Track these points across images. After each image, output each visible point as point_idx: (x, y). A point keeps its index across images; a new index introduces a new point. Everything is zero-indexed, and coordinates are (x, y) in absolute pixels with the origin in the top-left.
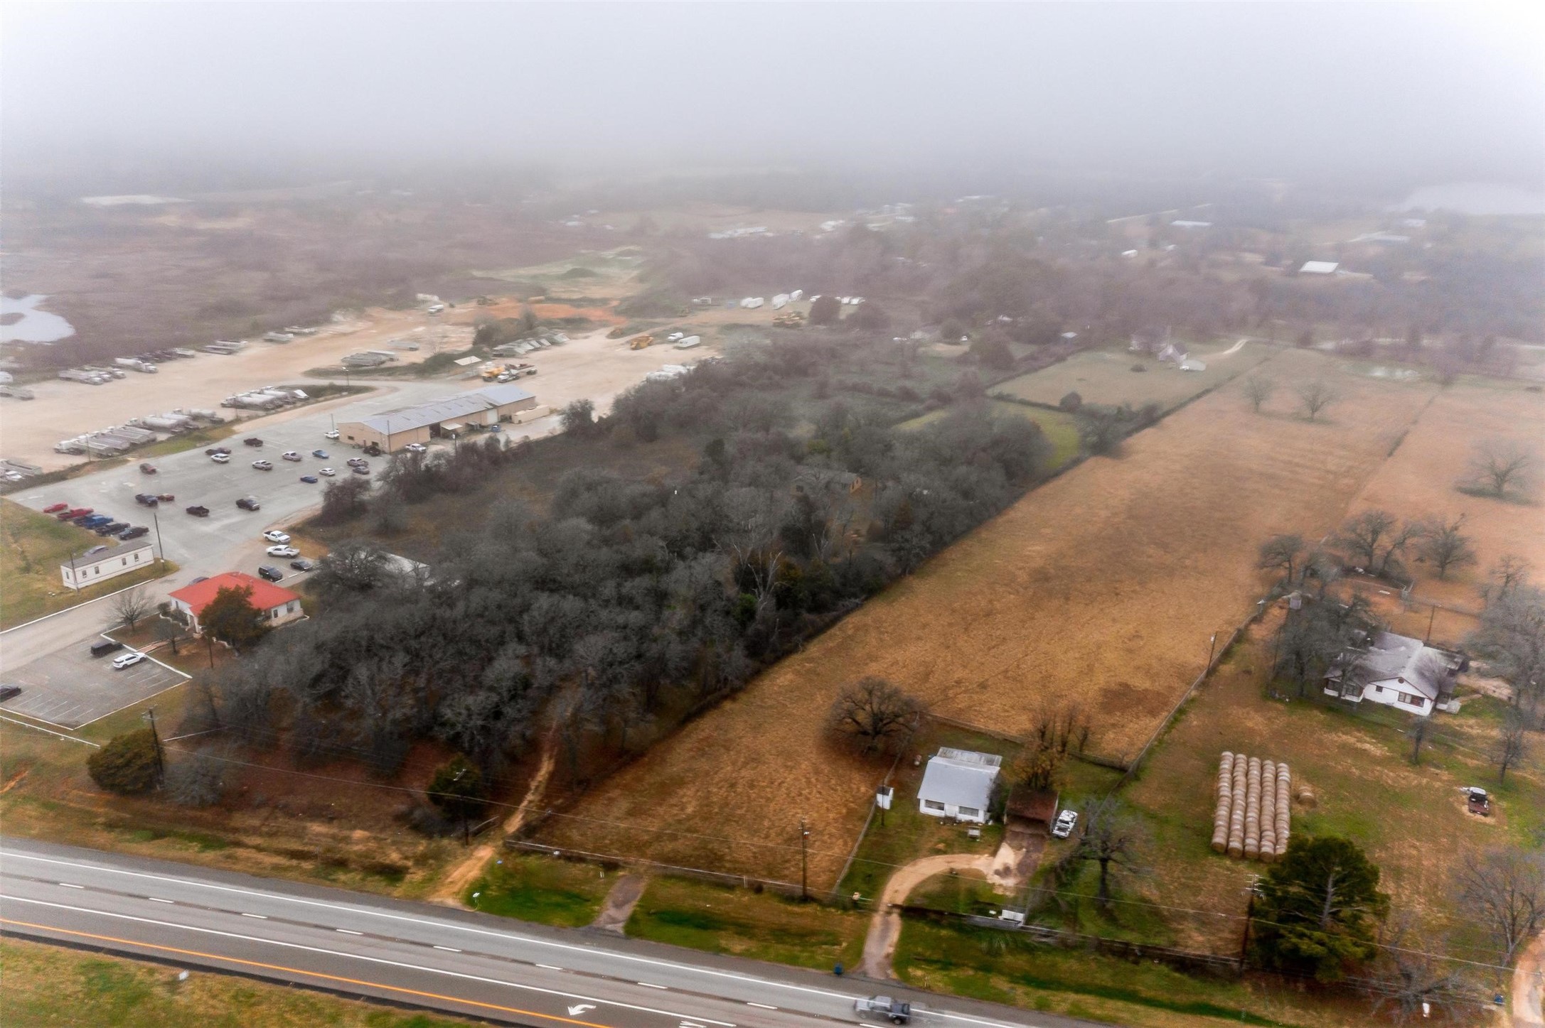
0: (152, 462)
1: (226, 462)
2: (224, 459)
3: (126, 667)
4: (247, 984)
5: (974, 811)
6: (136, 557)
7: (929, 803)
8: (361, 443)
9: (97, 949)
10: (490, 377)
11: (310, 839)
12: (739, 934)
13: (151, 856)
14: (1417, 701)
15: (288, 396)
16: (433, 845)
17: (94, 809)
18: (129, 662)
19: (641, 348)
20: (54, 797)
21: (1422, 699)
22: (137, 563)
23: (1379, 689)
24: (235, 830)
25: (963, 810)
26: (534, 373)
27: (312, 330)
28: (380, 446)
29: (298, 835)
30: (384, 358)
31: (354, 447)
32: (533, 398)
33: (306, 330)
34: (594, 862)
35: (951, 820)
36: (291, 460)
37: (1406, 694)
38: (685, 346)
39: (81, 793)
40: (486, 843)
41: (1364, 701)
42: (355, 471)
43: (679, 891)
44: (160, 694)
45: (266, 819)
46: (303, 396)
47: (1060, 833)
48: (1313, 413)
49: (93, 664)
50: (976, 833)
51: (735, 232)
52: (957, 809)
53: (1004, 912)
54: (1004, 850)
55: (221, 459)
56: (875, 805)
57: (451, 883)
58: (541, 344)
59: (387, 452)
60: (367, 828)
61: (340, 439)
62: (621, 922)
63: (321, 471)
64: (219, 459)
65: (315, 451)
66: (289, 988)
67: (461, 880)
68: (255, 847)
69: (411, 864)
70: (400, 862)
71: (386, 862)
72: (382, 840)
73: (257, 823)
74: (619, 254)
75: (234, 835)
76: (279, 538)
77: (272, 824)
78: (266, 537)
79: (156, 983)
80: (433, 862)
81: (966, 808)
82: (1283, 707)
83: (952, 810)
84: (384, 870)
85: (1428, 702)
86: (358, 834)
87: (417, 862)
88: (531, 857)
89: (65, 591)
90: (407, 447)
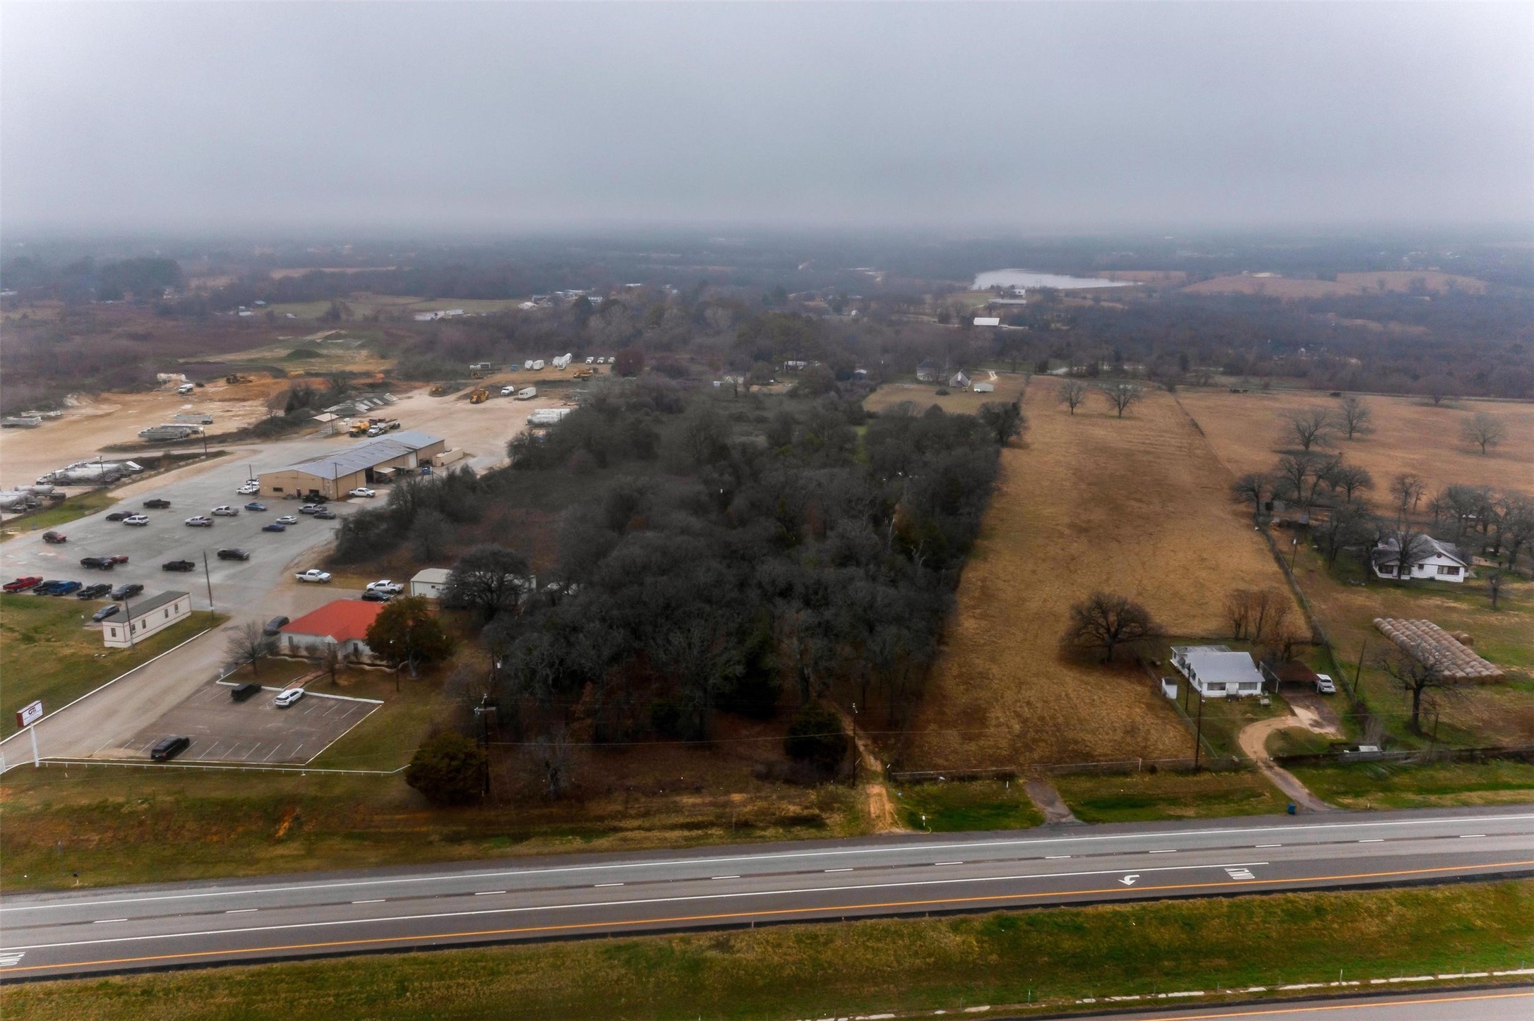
0: (60, 530)
1: (145, 525)
2: (144, 521)
3: (292, 703)
4: (801, 928)
5: (1252, 685)
6: (176, 608)
7: (1212, 686)
8: (294, 492)
9: (604, 935)
10: (358, 432)
11: (689, 811)
12: (1170, 805)
13: (538, 854)
14: (1453, 570)
15: (122, 468)
16: (822, 792)
17: (417, 829)
18: (294, 698)
19: (482, 402)
20: (354, 827)
21: (1459, 568)
22: (177, 615)
23: (1421, 567)
24: (601, 818)
25: (1243, 685)
26: (398, 426)
27: (59, 413)
28: (322, 493)
29: (678, 810)
30: (189, 431)
31: (285, 498)
32: (443, 441)
33: (52, 414)
34: (990, 778)
35: (1233, 698)
36: (227, 515)
37: (1443, 567)
38: (525, 397)
39: (388, 817)
40: (868, 783)
41: (1412, 578)
42: (315, 517)
43: (1085, 784)
44: (365, 721)
45: (627, 802)
46: (137, 467)
47: (1326, 690)
48: (1120, 411)
49: (244, 708)
50: (1266, 701)
51: (436, 314)
52: (1237, 686)
53: (1360, 747)
54: (1297, 710)
55: (140, 521)
56: (1164, 696)
57: (878, 817)
58: (375, 403)
59: (331, 498)
60: (740, 791)
61: (261, 493)
62: (1068, 815)
63: (278, 520)
64: (137, 521)
65: (247, 505)
66: (845, 923)
67: (884, 813)
68: (639, 828)
69: (817, 811)
70: (806, 812)
71: (791, 814)
72: (766, 798)
73: (620, 808)
74: (327, 338)
75: (606, 822)
76: (320, 577)
77: (637, 806)
78: (301, 578)
79: (703, 948)
80: (836, 805)
81: (1244, 683)
82: (1365, 589)
83: (1232, 688)
84: (797, 821)
85: (1462, 570)
86: (737, 797)
87: (821, 809)
88: (923, 785)
89: (113, 651)
90: (351, 492)
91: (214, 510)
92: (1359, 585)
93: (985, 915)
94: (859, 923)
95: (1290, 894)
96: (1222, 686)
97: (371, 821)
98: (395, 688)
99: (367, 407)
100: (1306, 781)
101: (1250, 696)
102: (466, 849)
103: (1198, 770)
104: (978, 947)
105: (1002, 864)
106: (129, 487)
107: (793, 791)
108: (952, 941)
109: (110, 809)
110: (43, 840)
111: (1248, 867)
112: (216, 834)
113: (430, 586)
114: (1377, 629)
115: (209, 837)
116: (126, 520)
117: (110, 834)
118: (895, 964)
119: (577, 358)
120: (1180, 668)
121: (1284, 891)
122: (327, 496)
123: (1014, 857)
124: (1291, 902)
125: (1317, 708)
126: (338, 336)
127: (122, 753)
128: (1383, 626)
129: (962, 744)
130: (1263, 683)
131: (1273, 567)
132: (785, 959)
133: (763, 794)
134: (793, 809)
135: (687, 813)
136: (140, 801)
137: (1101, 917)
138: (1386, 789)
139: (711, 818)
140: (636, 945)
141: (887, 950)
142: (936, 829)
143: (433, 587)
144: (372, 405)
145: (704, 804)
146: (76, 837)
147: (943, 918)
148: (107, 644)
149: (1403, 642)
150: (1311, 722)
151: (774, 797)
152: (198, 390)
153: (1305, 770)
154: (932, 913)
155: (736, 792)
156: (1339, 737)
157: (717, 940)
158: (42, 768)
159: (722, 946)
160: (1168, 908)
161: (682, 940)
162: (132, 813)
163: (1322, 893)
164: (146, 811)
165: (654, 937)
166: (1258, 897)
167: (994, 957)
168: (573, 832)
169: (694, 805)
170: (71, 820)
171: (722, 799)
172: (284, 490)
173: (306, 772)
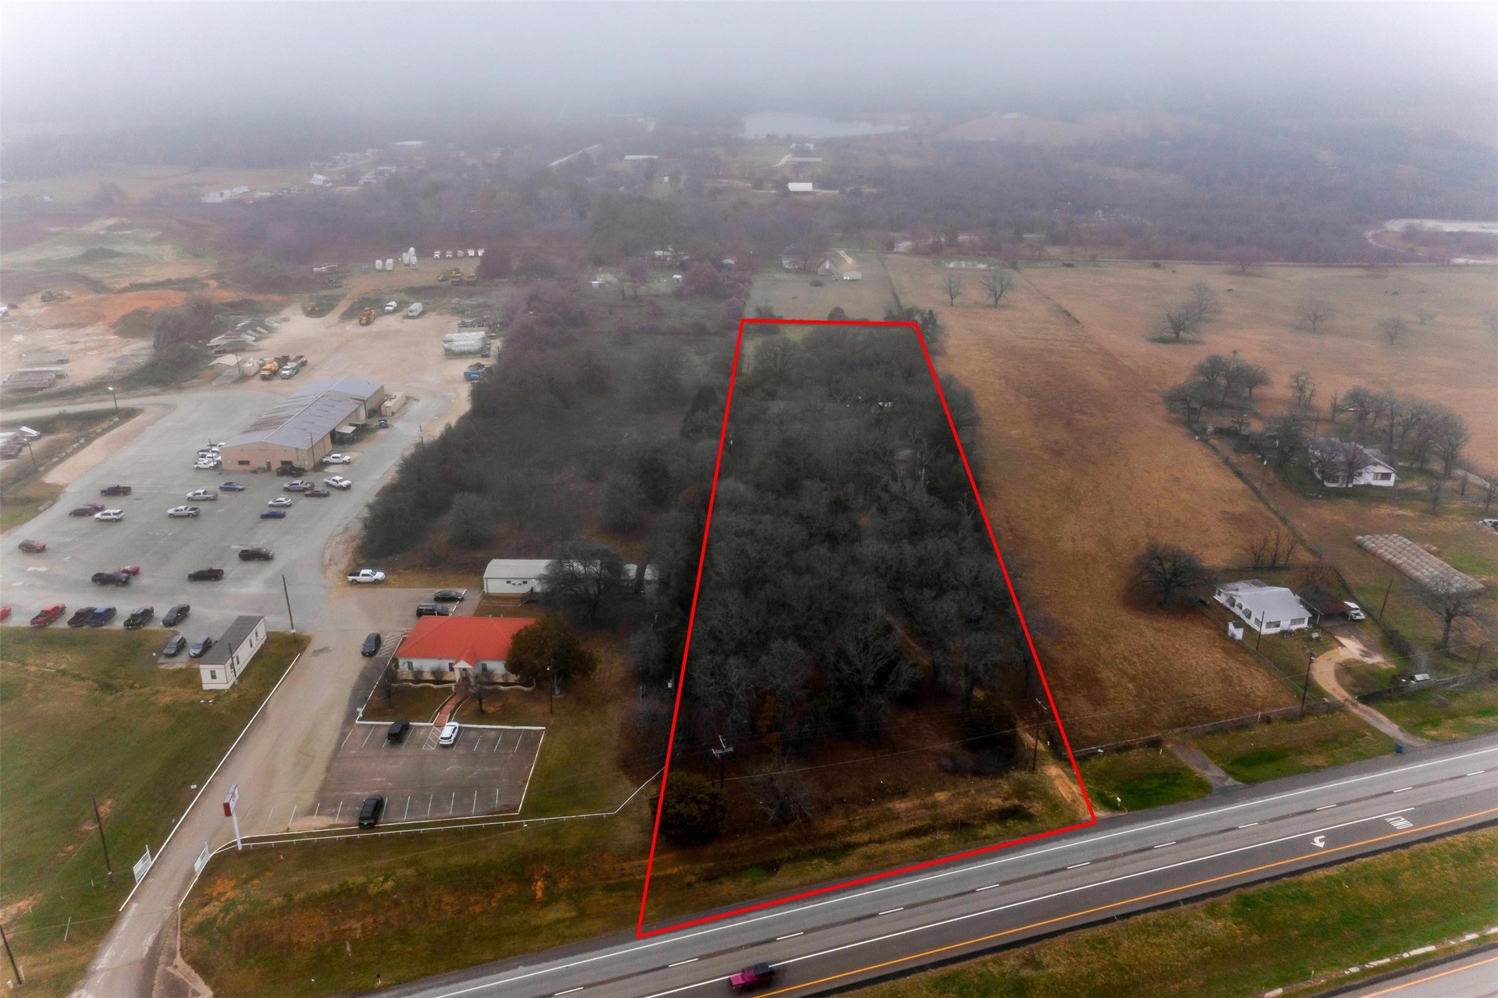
0: (29, 534)
1: (121, 519)
2: (120, 516)
5: (1301, 620)
6: (257, 634)
7: (1269, 625)
11: (906, 816)
14: (1386, 476)
15: (19, 435)
16: (1011, 780)
17: (671, 871)
18: (455, 735)
19: (371, 323)
20: (609, 878)
21: (1390, 474)
22: (258, 641)
23: (1362, 475)
25: (1294, 622)
26: (306, 363)
28: (296, 464)
29: (896, 816)
30: (53, 376)
31: (258, 474)
32: (384, 386)
34: (1142, 746)
36: (209, 500)
37: (1378, 473)
39: (637, 862)
40: (1043, 765)
41: (1354, 485)
42: (307, 495)
43: (1223, 742)
44: (541, 754)
45: (847, 816)
46: (34, 433)
47: (1358, 617)
48: (997, 300)
49: (404, 749)
50: (1315, 635)
51: (222, 194)
52: (1289, 622)
53: (1416, 676)
54: (1343, 641)
55: (116, 517)
56: (1232, 639)
57: (1073, 801)
58: (260, 332)
59: (307, 469)
60: (942, 789)
61: (224, 466)
62: (1227, 778)
63: (271, 503)
64: (112, 516)
65: (222, 485)
66: (1119, 922)
67: (1076, 797)
68: (871, 841)
69: (1017, 802)
70: (1008, 804)
71: (996, 808)
72: (966, 794)
73: (844, 822)
74: (111, 228)
75: (838, 840)
76: (374, 577)
77: (858, 818)
78: (354, 580)
79: (1017, 967)
80: (1030, 793)
81: (1295, 620)
82: (1324, 502)
83: (1285, 625)
84: (1004, 815)
85: (1393, 477)
86: (941, 796)
87: (1019, 799)
88: (1089, 760)
89: (218, 695)
90: (324, 460)
91: (190, 495)
92: (1317, 498)
93: (1228, 895)
94: (1131, 921)
95: (1449, 838)
96: (1277, 625)
97: (622, 870)
98: (547, 708)
99: (253, 338)
100: (1392, 716)
101: (1299, 630)
102: (727, 888)
103: (1302, 716)
104: (1240, 930)
105: (1207, 839)
106: (60, 467)
107: (986, 783)
108: (1216, 927)
109: (355, 892)
110: (304, 936)
111: (1403, 815)
112: (477, 903)
113: (505, 581)
114: (1360, 547)
115: (471, 909)
116: (98, 515)
117: (369, 920)
118: (1181, 958)
119: (423, 253)
120: (1228, 605)
121: (1442, 836)
122: (302, 466)
123: (1213, 830)
124: (1452, 846)
125: (1357, 637)
126: (123, 227)
127: (318, 823)
128: (1366, 543)
129: (1095, 711)
130: (1309, 618)
131: (1239, 485)
132: (1091, 968)
133: (961, 790)
134: (996, 802)
135: (905, 820)
136: (381, 879)
137: (1317, 883)
138: (1453, 715)
139: (928, 822)
140: (957, 974)
141: (1168, 944)
142: (1132, 808)
143: (508, 582)
144: (257, 335)
145: (915, 808)
146: (336, 927)
147: (1197, 904)
148: (205, 687)
149: (1390, 559)
150: (1360, 653)
151: (973, 792)
152: (13, 313)
153: (1384, 704)
154: (1186, 901)
155: (938, 792)
156: (1390, 666)
157: (1024, 957)
158: (246, 852)
159: (1030, 962)
160: (1365, 866)
161: (994, 962)
162: (380, 892)
163: (1471, 834)
164: (395, 890)
165: (968, 962)
166: (1426, 845)
167: (1255, 937)
168: (813, 854)
169: (907, 810)
170: (323, 910)
171: (929, 800)
172: (251, 462)
173: (526, 823)
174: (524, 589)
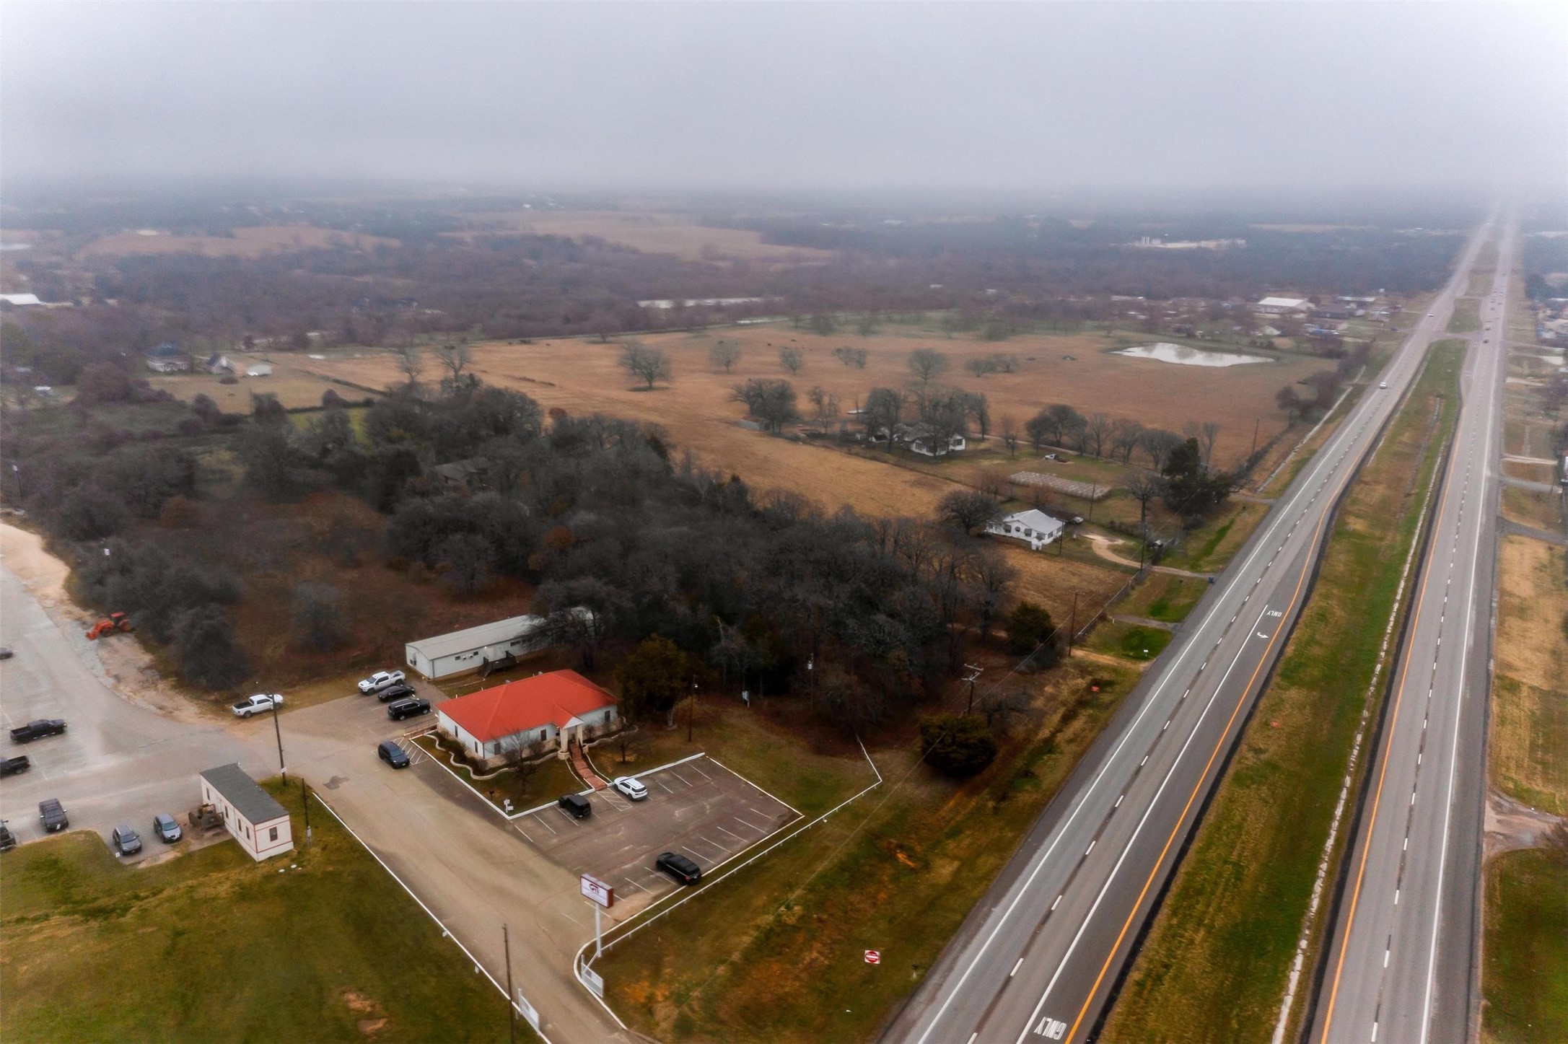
9: (1219, 779)
11: (1048, 710)
20: (941, 828)
21: (962, 440)
29: (1044, 712)
37: (956, 440)
39: (947, 808)
47: (1079, 521)
54: (1089, 536)
57: (1119, 664)
62: (1165, 623)
67: (1116, 661)
68: (1054, 733)
73: (1023, 727)
78: (247, 712)
79: (1256, 757)
85: (964, 441)
88: (1086, 640)
96: (1052, 535)
97: (942, 819)
104: (1304, 692)
109: (779, 928)
110: (784, 986)
111: (1269, 609)
112: (877, 892)
113: (454, 657)
115: (879, 898)
123: (1210, 650)
124: (1310, 616)
125: (1092, 533)
127: (637, 902)
130: (1064, 526)
135: (1050, 712)
136: (783, 910)
137: (1296, 655)
143: (458, 658)
145: (1047, 703)
146: (801, 965)
147: (1271, 688)
150: (1107, 540)
151: (1060, 680)
154: (1264, 688)
160: (1299, 639)
161: (1243, 759)
162: (801, 919)
163: (1308, 607)
164: (811, 910)
165: (1232, 765)
167: (1314, 693)
169: (1045, 706)
170: (771, 957)
173: (825, 818)
174: (477, 662)
